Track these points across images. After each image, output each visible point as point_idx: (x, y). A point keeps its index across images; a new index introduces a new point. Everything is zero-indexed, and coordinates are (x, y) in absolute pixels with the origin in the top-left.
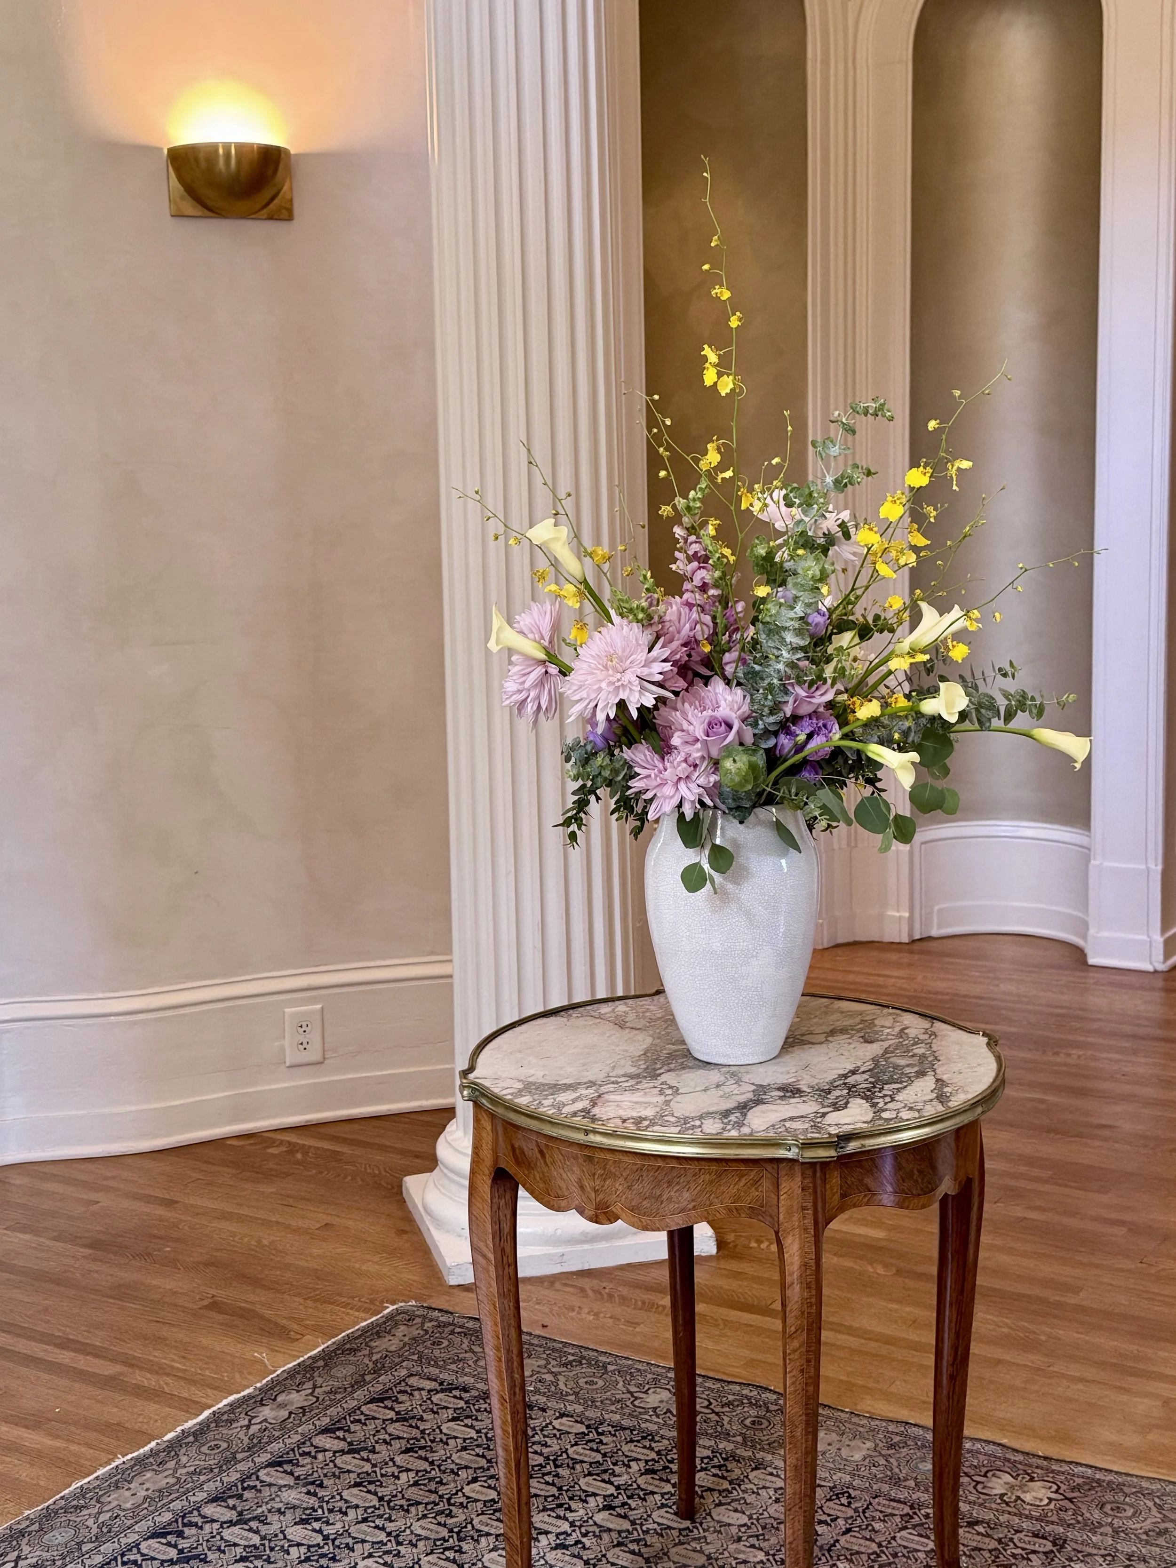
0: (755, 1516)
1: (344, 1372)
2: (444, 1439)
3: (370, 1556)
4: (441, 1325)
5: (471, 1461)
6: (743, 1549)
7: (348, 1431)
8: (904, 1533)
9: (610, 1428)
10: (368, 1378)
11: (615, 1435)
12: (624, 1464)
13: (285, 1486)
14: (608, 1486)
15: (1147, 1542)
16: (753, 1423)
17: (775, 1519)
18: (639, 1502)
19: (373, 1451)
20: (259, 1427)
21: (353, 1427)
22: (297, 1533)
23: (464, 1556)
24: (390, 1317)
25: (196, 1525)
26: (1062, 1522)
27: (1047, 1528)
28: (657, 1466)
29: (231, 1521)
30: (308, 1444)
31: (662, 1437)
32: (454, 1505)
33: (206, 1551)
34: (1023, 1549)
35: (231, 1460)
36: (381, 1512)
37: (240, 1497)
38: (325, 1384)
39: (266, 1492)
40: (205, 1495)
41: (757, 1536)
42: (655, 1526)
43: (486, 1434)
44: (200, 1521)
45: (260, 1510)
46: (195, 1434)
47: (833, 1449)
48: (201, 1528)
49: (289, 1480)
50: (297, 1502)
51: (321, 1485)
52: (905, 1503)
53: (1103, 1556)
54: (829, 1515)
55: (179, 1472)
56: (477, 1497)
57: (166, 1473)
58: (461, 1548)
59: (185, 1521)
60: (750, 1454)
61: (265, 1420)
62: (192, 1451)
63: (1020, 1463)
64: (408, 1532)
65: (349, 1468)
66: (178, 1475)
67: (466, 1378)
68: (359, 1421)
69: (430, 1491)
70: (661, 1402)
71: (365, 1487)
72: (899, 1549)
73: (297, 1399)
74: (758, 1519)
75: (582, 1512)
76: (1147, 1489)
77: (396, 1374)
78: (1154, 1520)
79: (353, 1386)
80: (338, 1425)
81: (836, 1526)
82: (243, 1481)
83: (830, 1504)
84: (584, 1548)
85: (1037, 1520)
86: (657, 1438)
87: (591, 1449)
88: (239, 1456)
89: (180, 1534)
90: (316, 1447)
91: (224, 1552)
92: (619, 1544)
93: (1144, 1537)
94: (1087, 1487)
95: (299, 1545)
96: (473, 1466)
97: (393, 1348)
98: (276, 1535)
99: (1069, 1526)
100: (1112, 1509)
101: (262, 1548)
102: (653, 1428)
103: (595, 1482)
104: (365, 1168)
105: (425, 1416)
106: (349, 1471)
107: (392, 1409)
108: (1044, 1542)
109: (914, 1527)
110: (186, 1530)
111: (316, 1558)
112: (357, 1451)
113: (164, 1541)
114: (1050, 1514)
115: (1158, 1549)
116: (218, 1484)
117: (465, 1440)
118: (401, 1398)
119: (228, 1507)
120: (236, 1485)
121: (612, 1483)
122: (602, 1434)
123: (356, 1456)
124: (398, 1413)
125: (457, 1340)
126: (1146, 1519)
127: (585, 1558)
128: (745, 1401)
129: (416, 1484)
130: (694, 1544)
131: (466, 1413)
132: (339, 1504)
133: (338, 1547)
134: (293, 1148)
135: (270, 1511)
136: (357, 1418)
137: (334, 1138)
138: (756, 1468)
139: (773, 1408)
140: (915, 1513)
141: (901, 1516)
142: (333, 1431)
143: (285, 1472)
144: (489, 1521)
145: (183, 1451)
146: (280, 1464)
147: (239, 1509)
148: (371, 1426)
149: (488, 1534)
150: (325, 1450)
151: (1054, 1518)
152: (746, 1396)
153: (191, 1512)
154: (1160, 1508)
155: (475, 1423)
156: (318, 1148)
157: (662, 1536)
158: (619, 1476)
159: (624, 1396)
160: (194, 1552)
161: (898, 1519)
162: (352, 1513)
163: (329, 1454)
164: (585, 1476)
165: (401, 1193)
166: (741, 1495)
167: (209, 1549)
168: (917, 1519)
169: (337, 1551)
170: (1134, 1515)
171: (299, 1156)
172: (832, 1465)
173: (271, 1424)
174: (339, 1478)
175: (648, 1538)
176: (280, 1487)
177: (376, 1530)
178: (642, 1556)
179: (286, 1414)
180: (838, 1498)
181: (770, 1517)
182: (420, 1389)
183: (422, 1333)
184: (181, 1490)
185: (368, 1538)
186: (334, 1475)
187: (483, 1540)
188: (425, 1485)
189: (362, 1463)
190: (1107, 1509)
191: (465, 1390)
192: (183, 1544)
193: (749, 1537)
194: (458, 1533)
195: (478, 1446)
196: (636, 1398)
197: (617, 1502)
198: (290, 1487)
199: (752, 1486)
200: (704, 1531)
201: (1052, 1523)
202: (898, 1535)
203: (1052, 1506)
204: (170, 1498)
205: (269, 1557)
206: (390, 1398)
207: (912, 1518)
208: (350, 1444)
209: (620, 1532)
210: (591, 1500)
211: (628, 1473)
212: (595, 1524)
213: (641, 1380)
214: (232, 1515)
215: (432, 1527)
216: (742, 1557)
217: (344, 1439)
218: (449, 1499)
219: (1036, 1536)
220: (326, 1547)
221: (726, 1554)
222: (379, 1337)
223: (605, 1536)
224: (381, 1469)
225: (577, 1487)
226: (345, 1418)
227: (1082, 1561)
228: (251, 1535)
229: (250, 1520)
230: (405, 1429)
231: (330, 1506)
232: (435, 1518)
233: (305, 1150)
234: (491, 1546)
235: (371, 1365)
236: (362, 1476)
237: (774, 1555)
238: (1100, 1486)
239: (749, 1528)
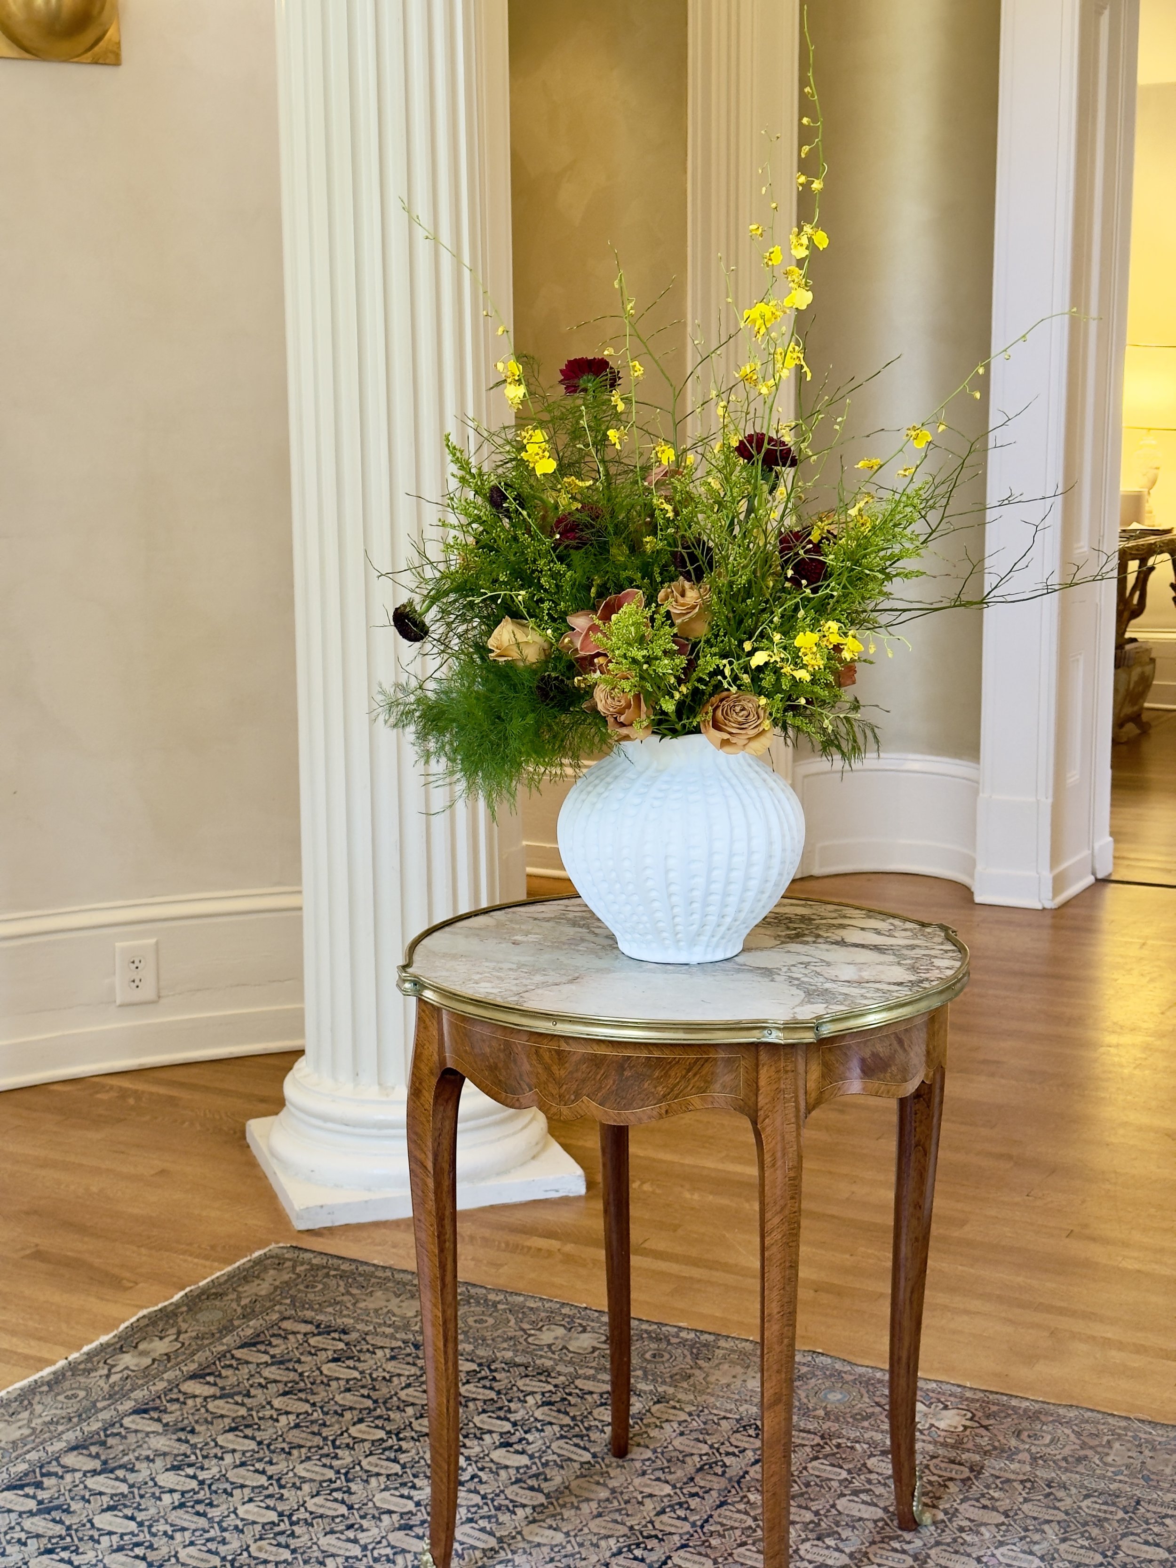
0: (659, 1450)
1: (210, 1317)
2: (325, 1380)
3: (251, 1500)
4: (315, 1268)
5: (356, 1402)
6: (649, 1482)
7: (220, 1376)
8: (815, 1463)
9: (503, 1365)
10: (236, 1323)
11: (509, 1371)
12: (519, 1400)
13: (153, 1432)
14: (505, 1423)
15: (1066, 1470)
16: (654, 1356)
17: (681, 1452)
18: (537, 1435)
19: (248, 1395)
20: (120, 1375)
21: (224, 1373)
22: (168, 1480)
23: (353, 1497)
24: (258, 1262)
25: (56, 1474)
26: (978, 1449)
27: (963, 1456)
28: (556, 1398)
29: (95, 1471)
30: (175, 1390)
31: (559, 1374)
32: (339, 1447)
33: (69, 1501)
34: (940, 1476)
35: (92, 1410)
36: (261, 1455)
37: (103, 1444)
38: (191, 1329)
39: (132, 1438)
40: (64, 1444)
41: (662, 1469)
42: (555, 1457)
43: (371, 1375)
44: (60, 1471)
45: (126, 1459)
46: (48, 1383)
47: (739, 1382)
48: (62, 1477)
49: (159, 1428)
50: (167, 1449)
51: (192, 1431)
52: (815, 1434)
53: (1022, 1482)
54: (736, 1447)
55: (34, 1422)
56: (364, 1437)
57: (20, 1424)
58: (349, 1488)
59: (44, 1471)
60: (652, 1387)
61: (127, 1368)
62: (48, 1400)
63: (933, 1391)
64: (291, 1474)
65: (223, 1412)
66: (33, 1425)
67: (344, 1319)
68: (231, 1366)
69: (313, 1433)
70: (556, 1338)
71: (241, 1431)
72: (812, 1478)
73: (160, 1347)
74: (662, 1453)
75: (477, 1449)
76: (1065, 1417)
77: (267, 1318)
78: (1073, 1447)
79: (220, 1332)
80: (208, 1371)
81: (744, 1458)
82: (105, 1430)
83: (738, 1435)
84: (481, 1482)
85: (952, 1447)
86: (553, 1375)
87: (484, 1387)
88: (100, 1405)
89: (39, 1485)
90: (185, 1394)
91: (89, 1501)
92: (518, 1481)
93: (1064, 1464)
94: (1003, 1415)
95: (171, 1491)
96: (357, 1406)
97: (263, 1293)
98: (146, 1483)
99: (985, 1453)
100: (1029, 1436)
101: (130, 1496)
102: (549, 1363)
103: (490, 1420)
104: (205, 1114)
105: (303, 1358)
106: (222, 1416)
107: (266, 1352)
108: (962, 1468)
109: (826, 1457)
110: (45, 1480)
111: (191, 1504)
112: (231, 1396)
113: (21, 1492)
114: (965, 1440)
115: (1078, 1476)
116: (78, 1433)
117: (348, 1381)
118: (275, 1341)
119: (90, 1455)
120: (98, 1434)
121: (508, 1420)
122: (496, 1370)
123: (230, 1400)
124: (273, 1357)
125: (333, 1283)
126: (1064, 1446)
127: (482, 1492)
128: (645, 1336)
129: (297, 1426)
130: (597, 1478)
131: (347, 1355)
132: (215, 1451)
133: (216, 1492)
134: (124, 1094)
135: (137, 1459)
136: (228, 1363)
137: (171, 1083)
138: (658, 1402)
139: (674, 1340)
140: (826, 1443)
141: (812, 1446)
142: (203, 1376)
143: (152, 1419)
144: (379, 1462)
145: (37, 1398)
146: (145, 1411)
147: (103, 1457)
148: (245, 1370)
149: (378, 1475)
150: (195, 1397)
151: (970, 1445)
152: (646, 1331)
153: (50, 1463)
154: (1078, 1434)
155: (357, 1364)
156: (151, 1094)
157: (562, 1467)
158: (515, 1412)
159: (517, 1333)
160: (56, 1502)
161: (808, 1449)
162: (228, 1458)
163: (199, 1400)
164: (479, 1414)
165: (245, 1138)
166: (644, 1429)
167: (72, 1499)
168: (828, 1449)
169: (214, 1496)
170: (1052, 1441)
171: (131, 1101)
172: (737, 1397)
173: (133, 1371)
174: (212, 1423)
175: (547, 1471)
176: (147, 1434)
177: (257, 1475)
178: (542, 1492)
179: (149, 1361)
180: (745, 1430)
181: (675, 1450)
182: (294, 1333)
183: (293, 1276)
184: (37, 1440)
185: (247, 1483)
186: (206, 1421)
187: (373, 1480)
188: (307, 1427)
189: (237, 1407)
190: (1024, 1435)
191: (344, 1332)
192: (42, 1495)
193: (654, 1470)
194: (346, 1474)
195: (363, 1387)
196: (530, 1335)
197: (514, 1439)
198: (158, 1433)
199: (654, 1420)
200: (607, 1466)
201: (968, 1450)
202: (809, 1465)
203: (968, 1432)
204: (25, 1449)
205: (139, 1504)
206: (263, 1342)
207: (823, 1448)
208: (223, 1388)
209: (518, 1469)
210: (487, 1437)
211: (525, 1408)
212: (492, 1461)
213: (533, 1318)
214: (97, 1464)
215: (317, 1469)
216: (648, 1490)
217: (215, 1384)
218: (334, 1441)
219: (952, 1462)
220: (202, 1492)
221: (631, 1488)
222: (248, 1282)
223: (502, 1473)
224: (258, 1412)
225: (471, 1425)
226: (214, 1363)
227: (1001, 1489)
228: (117, 1483)
229: (115, 1469)
230: (281, 1372)
231: (205, 1453)
232: (319, 1460)
233: (137, 1095)
234: (383, 1487)
235: (239, 1310)
236: (237, 1420)
237: (681, 1488)
238: (1016, 1413)
239: (654, 1462)
